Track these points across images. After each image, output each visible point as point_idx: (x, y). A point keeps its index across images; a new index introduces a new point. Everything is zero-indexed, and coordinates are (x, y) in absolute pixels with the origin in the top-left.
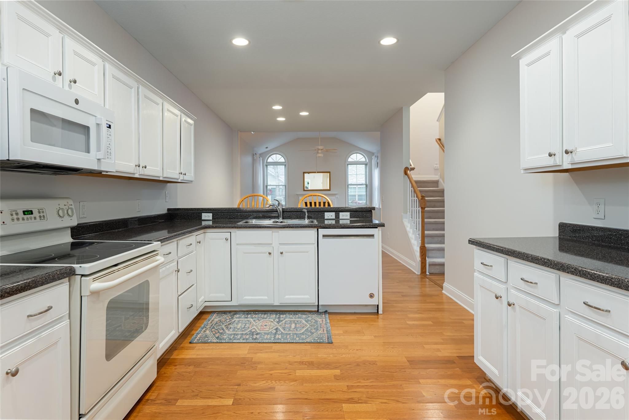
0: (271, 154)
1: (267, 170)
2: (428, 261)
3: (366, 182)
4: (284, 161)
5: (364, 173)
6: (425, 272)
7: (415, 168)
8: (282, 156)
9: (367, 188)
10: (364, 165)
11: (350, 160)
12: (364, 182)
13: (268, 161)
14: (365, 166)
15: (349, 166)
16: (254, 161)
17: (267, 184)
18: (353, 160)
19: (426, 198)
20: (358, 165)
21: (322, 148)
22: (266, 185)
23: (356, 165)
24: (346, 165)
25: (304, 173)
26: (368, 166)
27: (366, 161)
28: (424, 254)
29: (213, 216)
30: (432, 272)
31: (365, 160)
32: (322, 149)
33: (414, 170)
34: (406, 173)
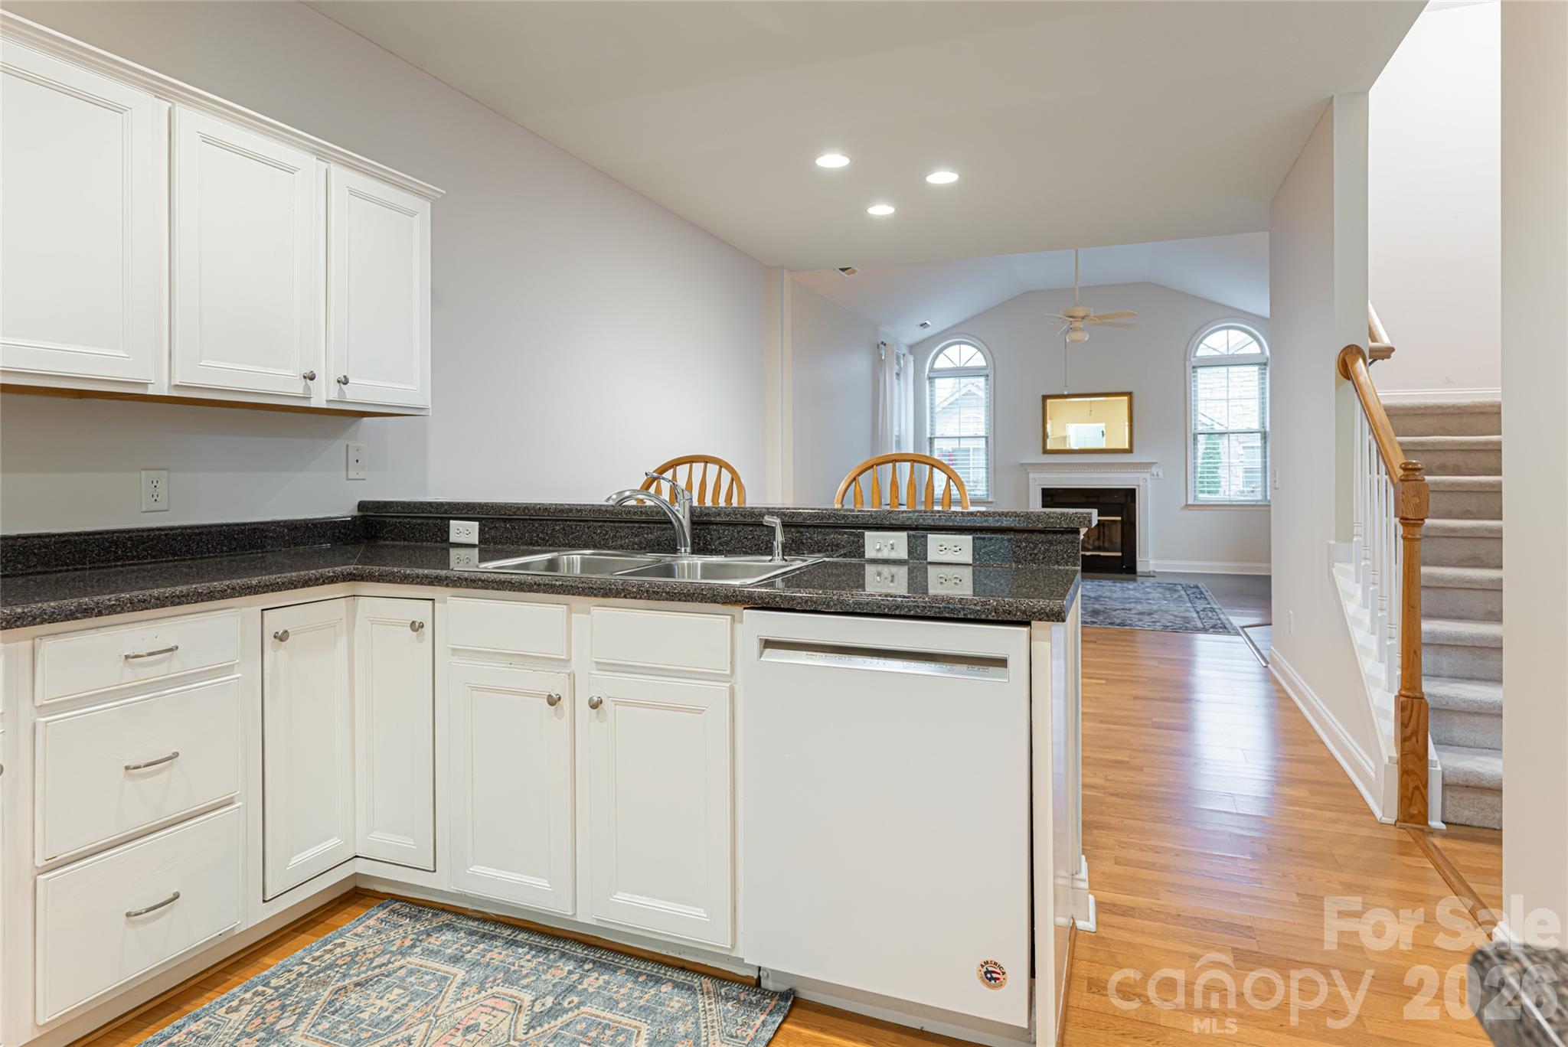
0: (943, 344)
1: (931, 391)
2: (1439, 768)
3: (1263, 424)
4: (983, 363)
5: (1256, 394)
6: (1424, 817)
7: (1392, 350)
8: (979, 350)
9: (1265, 443)
10: (1256, 368)
11: (1202, 352)
12: (1256, 426)
13: (938, 365)
14: (1260, 369)
15: (1199, 370)
16: (878, 365)
17: (931, 434)
18: (1218, 353)
19: (1428, 478)
20: (1231, 369)
21: (1082, 314)
22: (928, 436)
23: (1224, 370)
24: (1189, 370)
25: (1045, 398)
26: (1268, 369)
27: (1263, 353)
28: (1415, 733)
29: (481, 531)
30: (1463, 821)
31: (1258, 351)
32: (1083, 318)
33: (1389, 357)
34: (1346, 371)
